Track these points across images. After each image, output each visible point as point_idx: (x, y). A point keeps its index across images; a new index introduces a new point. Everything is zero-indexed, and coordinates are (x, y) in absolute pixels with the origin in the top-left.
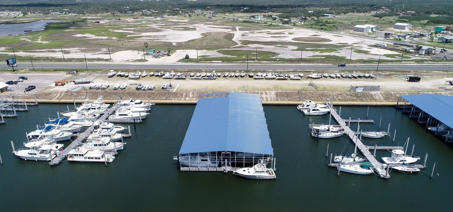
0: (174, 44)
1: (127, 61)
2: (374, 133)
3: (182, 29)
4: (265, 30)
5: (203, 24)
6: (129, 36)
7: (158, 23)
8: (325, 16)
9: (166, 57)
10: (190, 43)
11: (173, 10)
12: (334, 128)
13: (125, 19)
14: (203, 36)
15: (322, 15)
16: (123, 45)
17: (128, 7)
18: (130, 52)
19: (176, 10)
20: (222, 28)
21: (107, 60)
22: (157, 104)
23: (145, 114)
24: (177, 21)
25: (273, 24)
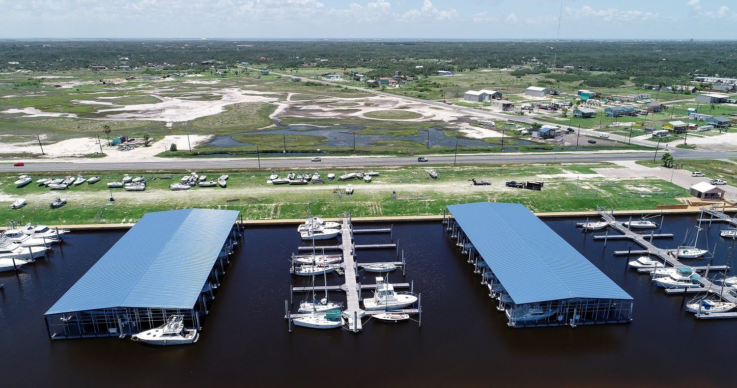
0: (169, 125)
1: (71, 157)
2: (380, 264)
3: (199, 97)
4: (332, 99)
5: (239, 89)
6: (100, 111)
7: (164, 87)
8: (438, 73)
9: (141, 149)
10: (195, 124)
11: (202, 64)
12: (328, 259)
13: (111, 80)
14: (225, 111)
15: (435, 73)
16: (79, 128)
17: (127, 59)
18: (85, 140)
19: (207, 63)
20: (264, 95)
21: (35, 156)
22: (73, 231)
23: (43, 249)
24: (198, 83)
25: (349, 87)
